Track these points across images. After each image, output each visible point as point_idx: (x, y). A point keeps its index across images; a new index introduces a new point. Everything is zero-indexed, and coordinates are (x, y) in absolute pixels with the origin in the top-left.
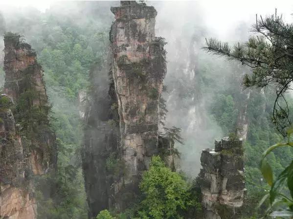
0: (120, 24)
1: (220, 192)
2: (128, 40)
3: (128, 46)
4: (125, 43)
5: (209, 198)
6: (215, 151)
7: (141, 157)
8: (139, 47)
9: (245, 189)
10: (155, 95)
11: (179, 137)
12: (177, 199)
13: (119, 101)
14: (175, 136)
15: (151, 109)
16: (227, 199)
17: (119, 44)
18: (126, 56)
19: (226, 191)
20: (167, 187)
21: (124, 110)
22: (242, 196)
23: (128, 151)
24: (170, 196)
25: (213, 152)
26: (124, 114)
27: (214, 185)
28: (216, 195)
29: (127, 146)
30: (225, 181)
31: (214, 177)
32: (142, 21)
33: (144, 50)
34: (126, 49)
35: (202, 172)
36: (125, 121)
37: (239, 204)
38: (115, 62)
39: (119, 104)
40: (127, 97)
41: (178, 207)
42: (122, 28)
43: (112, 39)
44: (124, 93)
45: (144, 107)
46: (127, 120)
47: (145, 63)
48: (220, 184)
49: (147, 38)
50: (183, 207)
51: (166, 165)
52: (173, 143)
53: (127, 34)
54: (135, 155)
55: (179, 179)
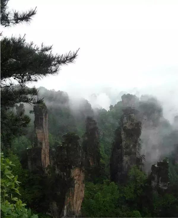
0: (125, 115)
1: (158, 182)
2: (127, 121)
3: (127, 123)
4: (126, 122)
5: (154, 184)
6: (157, 166)
7: (129, 164)
8: (131, 124)
9: (169, 183)
10: (136, 142)
11: (144, 159)
12: (141, 182)
14: (143, 158)
15: (135, 146)
16: (161, 185)
17: (124, 122)
18: (126, 127)
19: (160, 182)
20: (137, 177)
21: (124, 146)
22: (167, 185)
23: (124, 161)
24: (138, 181)
25: (156, 166)
27: (156, 179)
28: (157, 183)
29: (124, 159)
30: (160, 178)
31: (156, 176)
32: (133, 115)
33: (133, 125)
35: (152, 173)
37: (166, 188)
38: (122, 128)
39: (123, 143)
41: (141, 185)
42: (126, 117)
43: (122, 120)
45: (132, 145)
47: (133, 130)
48: (158, 179)
49: (134, 121)
50: (143, 185)
51: (138, 169)
52: (142, 160)
53: (127, 119)
54: (127, 163)
55: (143, 175)
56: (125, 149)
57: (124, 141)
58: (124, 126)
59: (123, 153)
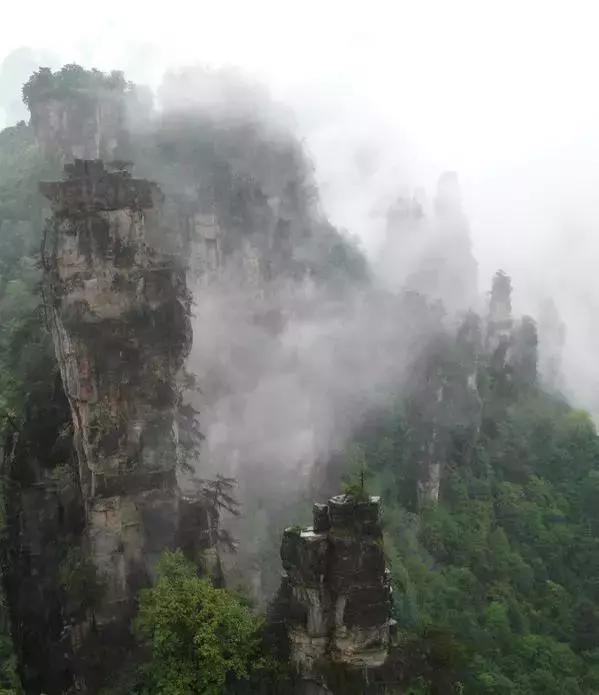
0: (66, 225)
1: (330, 633)
2: (89, 261)
3: (89, 277)
4: (82, 269)
5: (305, 649)
6: (315, 531)
7: (137, 555)
8: (118, 281)
9: (393, 622)
10: (164, 396)
11: (229, 500)
12: (227, 656)
13: (74, 415)
14: (220, 498)
15: (157, 429)
16: (348, 647)
17: (65, 273)
19: (344, 629)
20: (199, 625)
21: (86, 438)
22: (385, 639)
23: (100, 542)
24: (205, 650)
25: (309, 534)
26: (87, 448)
27: (316, 618)
28: (322, 641)
29: (97, 530)
30: (342, 604)
31: (315, 598)
32: (123, 216)
33: (131, 287)
34: (83, 286)
35: (286, 588)
36: (92, 466)
37: (377, 660)
38: (57, 319)
39: (76, 422)
40: (92, 406)
41: (231, 675)
42: (72, 233)
43: (48, 259)
44: (85, 396)
45: (138, 428)
46: (96, 462)
47: (137, 319)
48: (328, 612)
49: (138, 258)
50: (243, 673)
51: (201, 572)
52: (216, 515)
53: (84, 248)
54: (121, 549)
55: (235, 605)
56: (96, 460)
57: (84, 402)
58: (73, 297)
59: (84, 490)
